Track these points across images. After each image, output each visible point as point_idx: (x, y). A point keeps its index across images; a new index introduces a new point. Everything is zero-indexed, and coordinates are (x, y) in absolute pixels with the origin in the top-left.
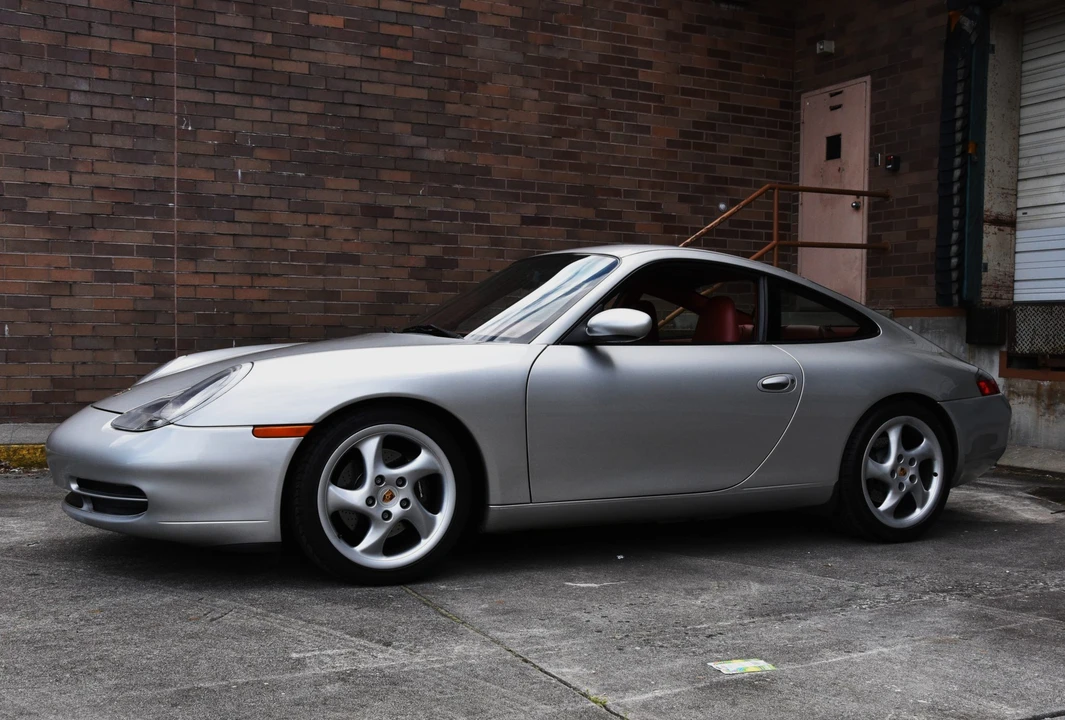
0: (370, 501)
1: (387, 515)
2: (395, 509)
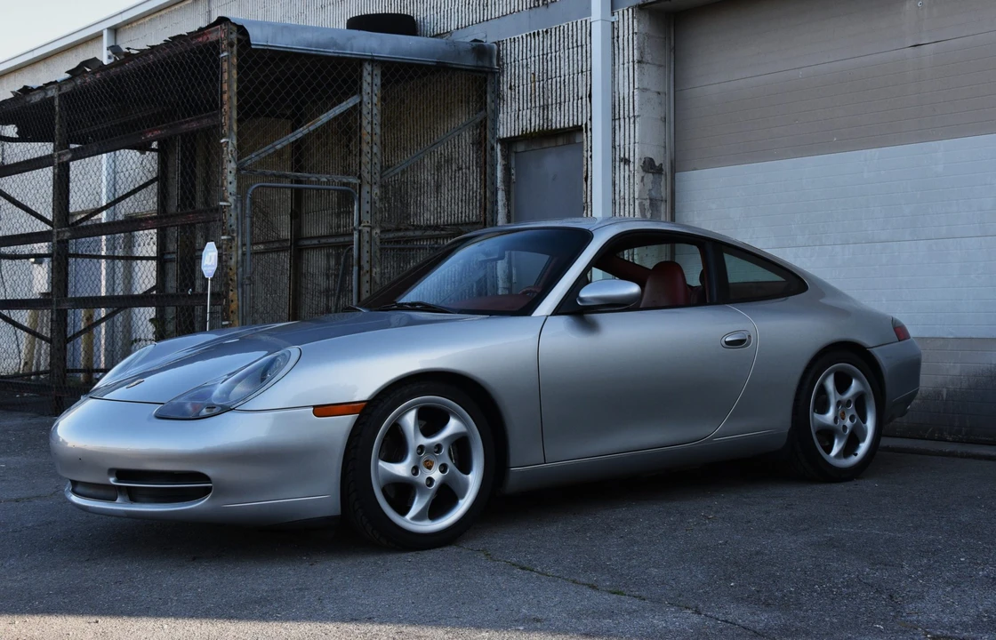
0: (415, 470)
1: (430, 481)
2: (436, 474)
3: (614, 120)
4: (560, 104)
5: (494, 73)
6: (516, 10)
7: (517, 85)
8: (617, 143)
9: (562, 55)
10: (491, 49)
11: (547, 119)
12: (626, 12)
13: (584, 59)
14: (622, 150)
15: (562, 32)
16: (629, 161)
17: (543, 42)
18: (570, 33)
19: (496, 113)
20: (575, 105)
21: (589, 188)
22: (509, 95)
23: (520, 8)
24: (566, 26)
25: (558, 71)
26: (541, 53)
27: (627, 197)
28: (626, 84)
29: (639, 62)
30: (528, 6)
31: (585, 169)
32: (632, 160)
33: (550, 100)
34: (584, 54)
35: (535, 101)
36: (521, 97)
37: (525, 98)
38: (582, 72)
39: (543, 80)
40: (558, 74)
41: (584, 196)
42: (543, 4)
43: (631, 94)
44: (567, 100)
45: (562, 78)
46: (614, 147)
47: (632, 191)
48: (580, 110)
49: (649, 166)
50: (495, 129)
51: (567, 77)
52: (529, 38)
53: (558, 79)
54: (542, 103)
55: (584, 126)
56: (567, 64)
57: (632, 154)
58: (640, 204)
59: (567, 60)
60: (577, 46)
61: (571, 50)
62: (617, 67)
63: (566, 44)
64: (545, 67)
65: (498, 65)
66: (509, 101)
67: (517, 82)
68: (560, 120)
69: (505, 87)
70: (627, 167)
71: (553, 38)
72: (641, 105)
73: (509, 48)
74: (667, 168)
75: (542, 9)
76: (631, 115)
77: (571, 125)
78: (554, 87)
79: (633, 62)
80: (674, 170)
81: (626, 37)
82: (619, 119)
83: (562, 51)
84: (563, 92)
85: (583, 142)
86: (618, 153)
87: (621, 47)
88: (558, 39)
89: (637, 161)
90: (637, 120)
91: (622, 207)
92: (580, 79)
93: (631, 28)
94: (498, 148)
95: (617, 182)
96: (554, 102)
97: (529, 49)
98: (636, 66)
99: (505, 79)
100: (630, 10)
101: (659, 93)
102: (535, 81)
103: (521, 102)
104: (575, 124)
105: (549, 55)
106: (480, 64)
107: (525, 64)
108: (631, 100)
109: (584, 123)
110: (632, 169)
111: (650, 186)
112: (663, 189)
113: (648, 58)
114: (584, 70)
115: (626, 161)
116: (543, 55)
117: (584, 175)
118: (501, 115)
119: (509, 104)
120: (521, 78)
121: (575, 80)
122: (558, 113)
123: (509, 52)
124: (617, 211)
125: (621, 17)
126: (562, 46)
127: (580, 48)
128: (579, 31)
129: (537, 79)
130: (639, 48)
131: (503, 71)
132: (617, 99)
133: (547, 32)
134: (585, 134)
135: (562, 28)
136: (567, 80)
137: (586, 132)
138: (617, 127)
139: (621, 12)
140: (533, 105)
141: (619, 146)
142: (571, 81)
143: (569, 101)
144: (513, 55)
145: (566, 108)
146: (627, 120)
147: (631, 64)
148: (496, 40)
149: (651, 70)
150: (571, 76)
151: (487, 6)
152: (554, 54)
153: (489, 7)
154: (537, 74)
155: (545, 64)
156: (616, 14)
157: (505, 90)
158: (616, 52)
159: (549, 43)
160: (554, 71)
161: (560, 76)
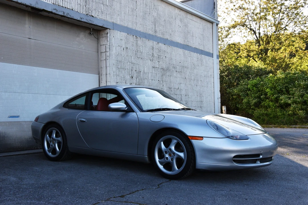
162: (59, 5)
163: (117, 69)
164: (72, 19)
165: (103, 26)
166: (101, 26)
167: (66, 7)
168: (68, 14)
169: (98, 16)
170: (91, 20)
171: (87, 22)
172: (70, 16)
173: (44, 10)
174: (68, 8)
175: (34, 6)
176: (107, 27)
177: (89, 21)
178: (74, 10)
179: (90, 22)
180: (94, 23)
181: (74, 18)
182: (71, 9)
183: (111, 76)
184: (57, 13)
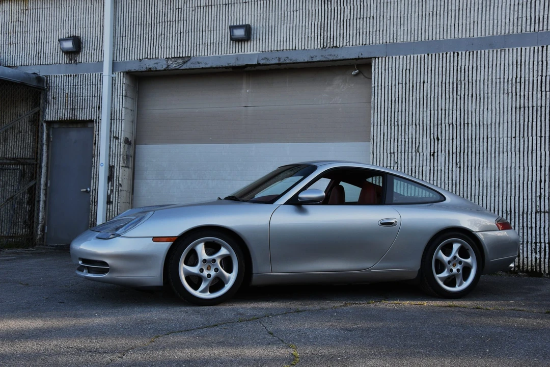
0: (202, 270)
1: (209, 275)
2: (213, 273)
3: (111, 119)
4: (82, 109)
5: (44, 90)
6: (58, 63)
7: (57, 97)
8: (112, 130)
9: (84, 87)
10: (44, 78)
11: (74, 115)
12: (119, 74)
13: (96, 91)
14: (115, 133)
15: (84, 77)
16: (118, 138)
17: (73, 80)
18: (89, 78)
19: (45, 109)
20: (90, 110)
21: (96, 148)
22: (52, 101)
23: (61, 62)
24: (87, 75)
25: (81, 94)
26: (72, 85)
27: (116, 154)
28: (118, 105)
29: (125, 96)
30: (65, 62)
31: (94, 139)
32: (120, 138)
33: (76, 107)
34: (96, 89)
35: (68, 106)
36: (59, 103)
37: (62, 104)
38: (95, 96)
39: (73, 97)
40: (81, 96)
41: (93, 151)
42: (74, 63)
43: (121, 109)
44: (86, 107)
45: (84, 98)
46: (111, 131)
47: (119, 151)
48: (93, 113)
49: (127, 141)
50: (44, 116)
51: (86, 98)
52: (65, 77)
53: (81, 98)
54: (71, 107)
55: (95, 120)
56: (86, 91)
57: (120, 135)
58: (123, 157)
59: (86, 90)
60: (93, 85)
61: (89, 86)
62: (114, 97)
63: (86, 83)
64: (74, 91)
65: (46, 86)
66: (52, 104)
67: (57, 96)
68: (81, 116)
69: (50, 97)
70: (117, 141)
71: (79, 79)
72: (125, 115)
73: (53, 80)
74: (133, 142)
75: (74, 65)
76: (120, 118)
77: (88, 119)
78: (79, 101)
79: (122, 96)
80: (135, 144)
81: (119, 84)
82: (114, 119)
83: (84, 85)
84: (84, 104)
85: (93, 127)
86: (112, 134)
87: (116, 88)
88: (82, 80)
89: (122, 138)
90: (123, 121)
91: (114, 157)
92: (93, 100)
93: (122, 81)
94: (45, 125)
95: (112, 146)
96: (79, 108)
97: (65, 81)
98: (124, 98)
99: (50, 94)
100: (122, 73)
101: (131, 110)
102: (68, 97)
103: (59, 105)
104: (90, 119)
105: (77, 86)
106: (39, 85)
107: (62, 88)
108: (121, 112)
109: (95, 119)
110: (119, 141)
111: (126, 150)
112: (131, 151)
113: (128, 94)
114: (96, 95)
115: (117, 138)
116: (73, 86)
117: (94, 142)
118: (47, 110)
119: (52, 105)
120: (60, 94)
121: (91, 99)
122: (81, 113)
123: (53, 81)
124: (111, 159)
125: (117, 75)
126: (84, 83)
127: (94, 86)
128: (94, 78)
129: (69, 96)
130: (125, 90)
131: (49, 90)
132: (113, 111)
133: (76, 76)
134: (95, 124)
135: (84, 75)
136: (86, 99)
137: (96, 123)
138: (113, 123)
139: (117, 73)
140: (66, 108)
141: (113, 131)
142: (89, 100)
143: (87, 108)
144: (55, 83)
145: (85, 111)
146: (118, 120)
147: (121, 96)
148: (46, 75)
149: (129, 100)
150: (89, 97)
151: (41, 58)
152: (79, 86)
153: (42, 59)
154: (69, 94)
155: (74, 90)
156: (114, 74)
157: (50, 99)
158: (114, 90)
159: (77, 81)
160: (79, 94)
161: (83, 97)
162: (271, 51)
163: (393, 127)
164: (294, 63)
165: (361, 57)
166: (354, 57)
167: (283, 50)
168: (286, 59)
169: (348, 44)
170: (333, 54)
171: (324, 59)
172: (291, 60)
173: (247, 66)
174: (286, 50)
175: (234, 65)
176: (370, 57)
177: (327, 56)
178: (297, 48)
179: (331, 58)
180: (339, 58)
181: (298, 61)
182: (292, 49)
183: (375, 143)
184: (268, 62)
